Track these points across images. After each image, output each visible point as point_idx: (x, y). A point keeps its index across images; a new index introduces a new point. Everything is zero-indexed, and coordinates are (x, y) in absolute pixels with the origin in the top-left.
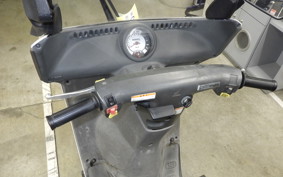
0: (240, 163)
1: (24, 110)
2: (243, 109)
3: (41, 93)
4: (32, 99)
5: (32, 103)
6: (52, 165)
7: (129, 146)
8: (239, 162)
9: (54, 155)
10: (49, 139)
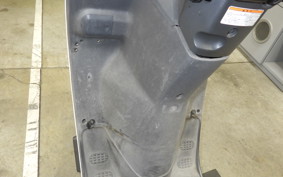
0: (257, 161)
1: (6, 72)
2: (259, 104)
3: (30, 57)
4: (19, 62)
5: (18, 66)
6: (31, 136)
7: (146, 99)
8: (256, 159)
9: (36, 125)
10: (33, 107)
